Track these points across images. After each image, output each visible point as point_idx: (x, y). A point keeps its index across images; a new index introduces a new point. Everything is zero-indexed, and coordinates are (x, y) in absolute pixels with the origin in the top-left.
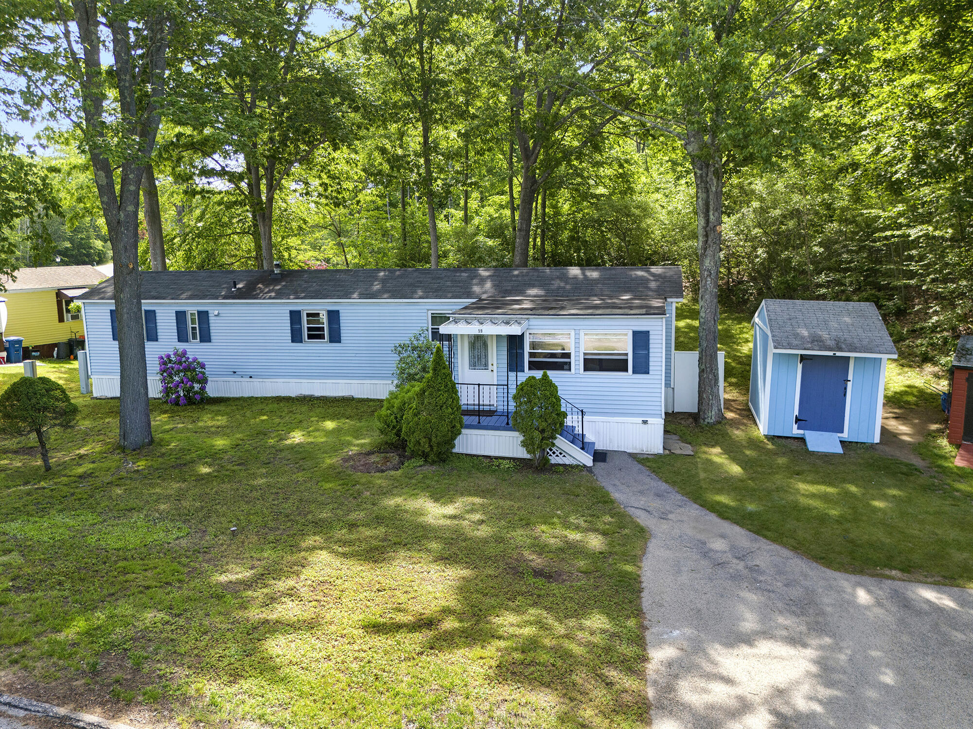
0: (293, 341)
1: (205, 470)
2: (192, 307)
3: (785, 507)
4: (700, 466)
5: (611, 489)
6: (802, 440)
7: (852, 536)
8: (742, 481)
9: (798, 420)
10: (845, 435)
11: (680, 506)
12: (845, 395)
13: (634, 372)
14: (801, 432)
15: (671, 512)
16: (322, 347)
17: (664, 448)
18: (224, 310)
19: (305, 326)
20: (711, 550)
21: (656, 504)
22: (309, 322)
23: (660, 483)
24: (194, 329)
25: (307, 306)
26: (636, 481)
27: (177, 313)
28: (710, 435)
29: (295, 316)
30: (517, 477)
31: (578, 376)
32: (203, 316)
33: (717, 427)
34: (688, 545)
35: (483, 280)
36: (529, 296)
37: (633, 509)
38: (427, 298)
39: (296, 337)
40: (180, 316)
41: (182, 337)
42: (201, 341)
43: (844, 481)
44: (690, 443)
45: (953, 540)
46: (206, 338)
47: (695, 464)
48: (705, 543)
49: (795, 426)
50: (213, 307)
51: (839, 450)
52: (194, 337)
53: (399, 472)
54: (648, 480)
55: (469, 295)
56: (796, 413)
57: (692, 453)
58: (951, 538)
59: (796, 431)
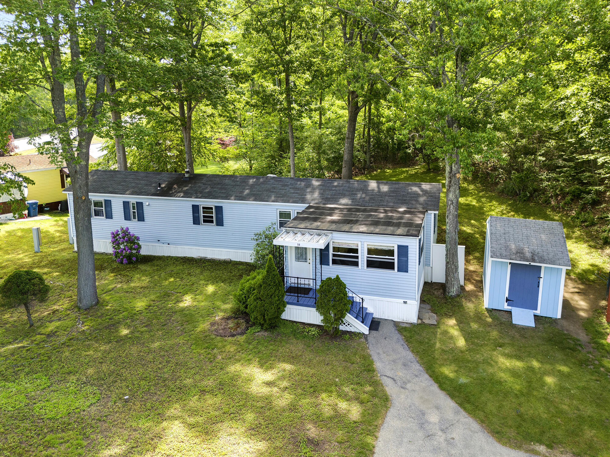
0: (194, 224)
1: (125, 332)
2: (133, 199)
3: (484, 379)
4: (438, 336)
5: (375, 357)
6: (510, 312)
7: (522, 410)
8: (462, 352)
9: (507, 300)
10: (538, 312)
11: (416, 376)
12: (538, 286)
13: (398, 271)
14: (510, 308)
15: (409, 382)
16: (212, 228)
17: (419, 318)
18: (153, 203)
19: (202, 214)
20: (427, 421)
21: (401, 374)
22: (204, 212)
23: (408, 352)
24: (134, 212)
25: (203, 202)
26: (393, 350)
27: (124, 202)
28: (450, 306)
29: (195, 208)
30: (317, 343)
31: (363, 270)
32: (140, 205)
33: (456, 300)
34: (413, 416)
35: (314, 189)
36: (340, 204)
37: (385, 378)
38: (277, 202)
39: (196, 221)
40: (126, 205)
41: (127, 217)
42: (138, 220)
43: (530, 355)
44: (436, 313)
45: (589, 417)
46: (141, 218)
47: (435, 334)
48: (424, 414)
49: (506, 304)
50: (146, 200)
51: (532, 324)
52: (134, 218)
53: (244, 337)
54: (401, 349)
55: (303, 201)
56: (507, 295)
57: (436, 323)
58: (588, 414)
59: (506, 307)
